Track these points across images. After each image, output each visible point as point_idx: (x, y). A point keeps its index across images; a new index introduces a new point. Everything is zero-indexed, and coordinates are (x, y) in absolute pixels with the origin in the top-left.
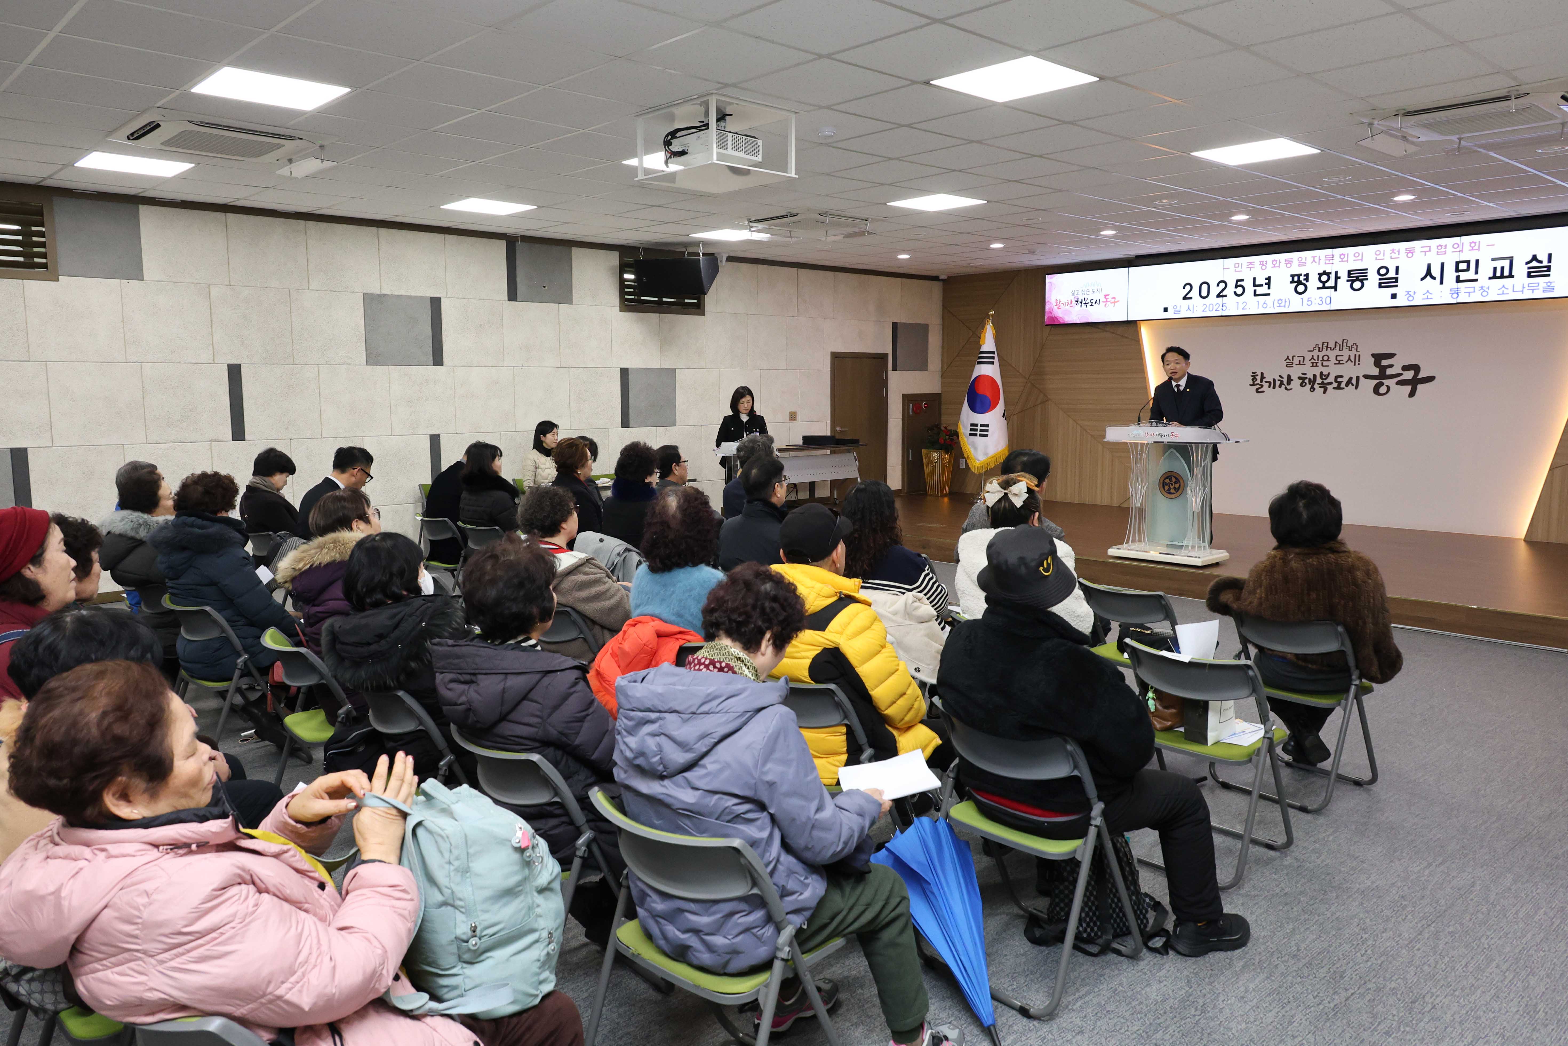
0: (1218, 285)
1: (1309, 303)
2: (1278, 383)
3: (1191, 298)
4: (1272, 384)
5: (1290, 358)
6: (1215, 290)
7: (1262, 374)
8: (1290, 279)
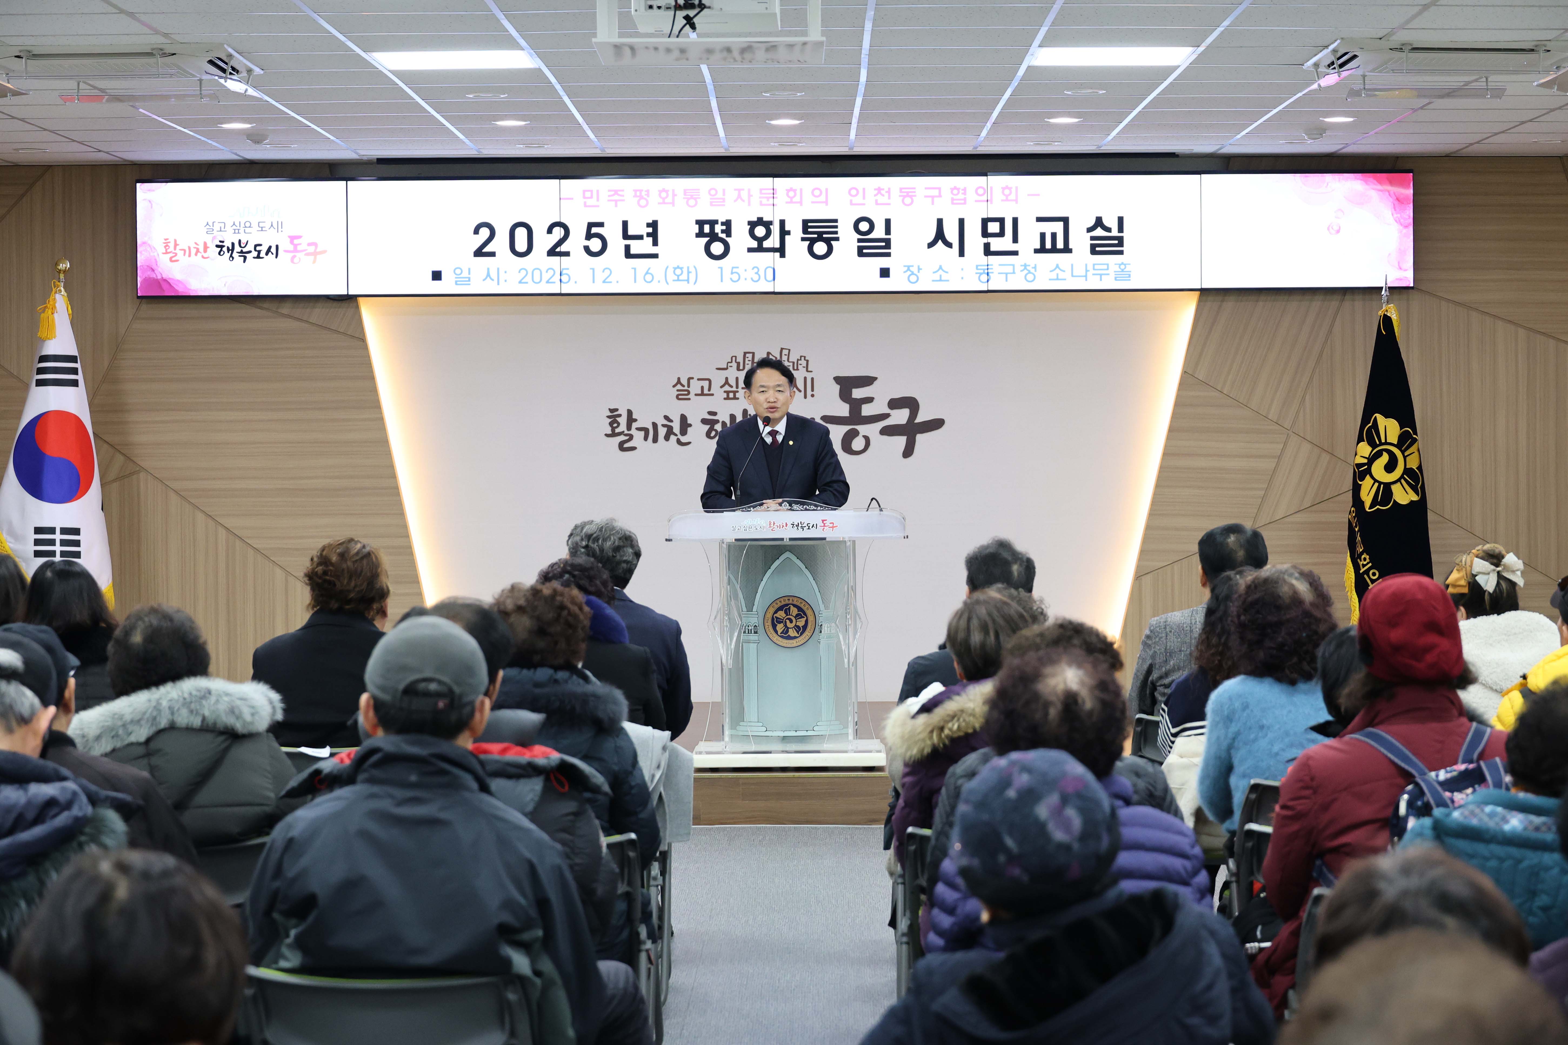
0: (550, 231)
1: (735, 277)
2: (662, 432)
3: (492, 254)
4: (651, 434)
5: (684, 382)
6: (544, 241)
7: (630, 413)
8: (696, 229)
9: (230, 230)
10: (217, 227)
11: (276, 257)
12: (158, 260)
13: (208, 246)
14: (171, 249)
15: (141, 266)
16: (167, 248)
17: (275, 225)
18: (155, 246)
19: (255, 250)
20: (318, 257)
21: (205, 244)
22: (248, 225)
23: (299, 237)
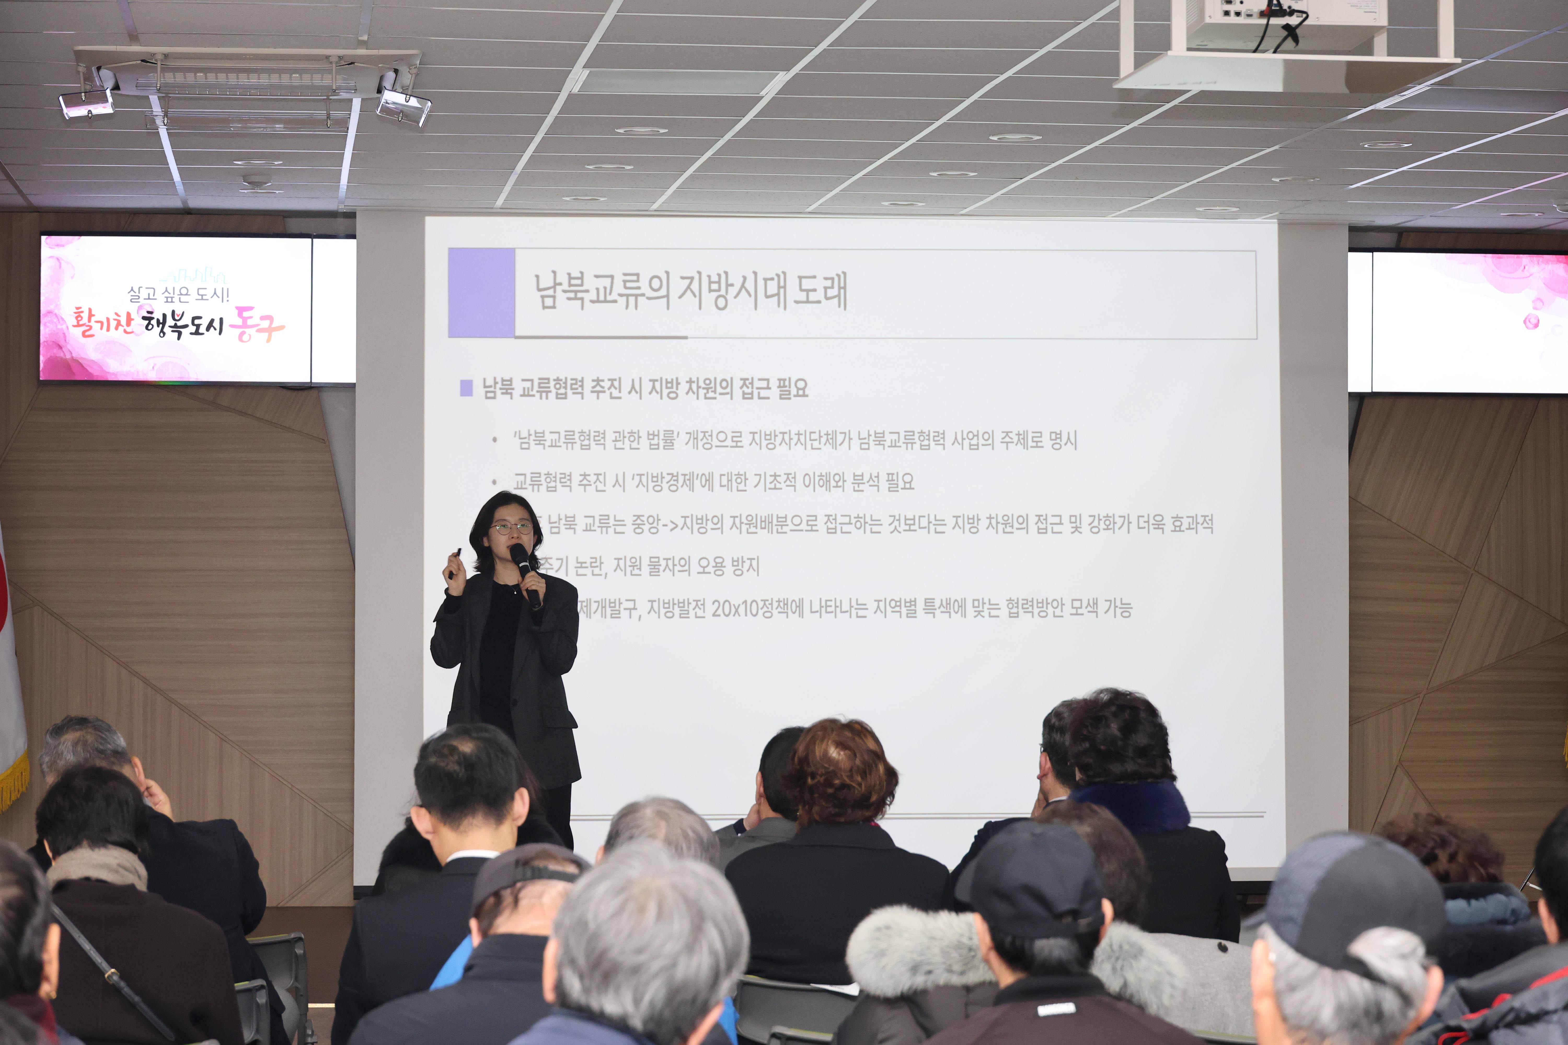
9: (161, 298)
10: (144, 294)
11: (220, 333)
12: (66, 335)
13: (132, 317)
14: (85, 320)
15: (44, 342)
16: (79, 319)
17: (219, 293)
18: (63, 317)
19: (193, 324)
20: (274, 334)
21: (129, 314)
22: (184, 291)
23: (250, 309)
